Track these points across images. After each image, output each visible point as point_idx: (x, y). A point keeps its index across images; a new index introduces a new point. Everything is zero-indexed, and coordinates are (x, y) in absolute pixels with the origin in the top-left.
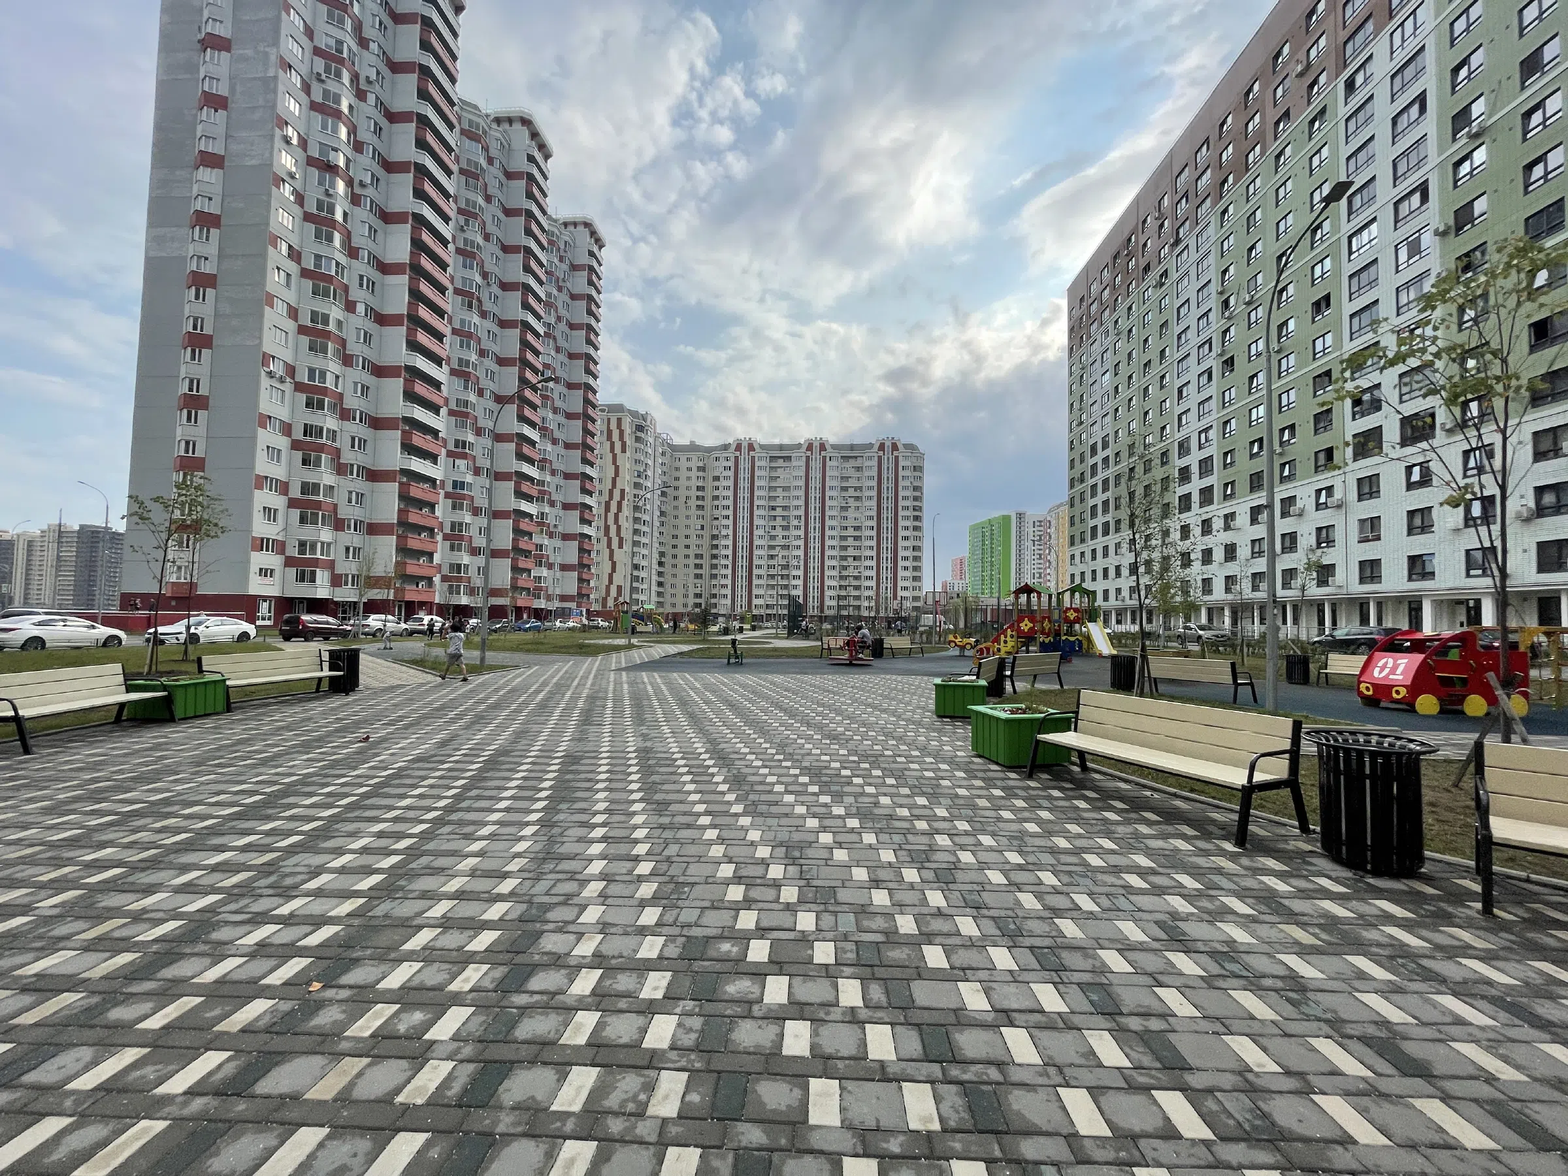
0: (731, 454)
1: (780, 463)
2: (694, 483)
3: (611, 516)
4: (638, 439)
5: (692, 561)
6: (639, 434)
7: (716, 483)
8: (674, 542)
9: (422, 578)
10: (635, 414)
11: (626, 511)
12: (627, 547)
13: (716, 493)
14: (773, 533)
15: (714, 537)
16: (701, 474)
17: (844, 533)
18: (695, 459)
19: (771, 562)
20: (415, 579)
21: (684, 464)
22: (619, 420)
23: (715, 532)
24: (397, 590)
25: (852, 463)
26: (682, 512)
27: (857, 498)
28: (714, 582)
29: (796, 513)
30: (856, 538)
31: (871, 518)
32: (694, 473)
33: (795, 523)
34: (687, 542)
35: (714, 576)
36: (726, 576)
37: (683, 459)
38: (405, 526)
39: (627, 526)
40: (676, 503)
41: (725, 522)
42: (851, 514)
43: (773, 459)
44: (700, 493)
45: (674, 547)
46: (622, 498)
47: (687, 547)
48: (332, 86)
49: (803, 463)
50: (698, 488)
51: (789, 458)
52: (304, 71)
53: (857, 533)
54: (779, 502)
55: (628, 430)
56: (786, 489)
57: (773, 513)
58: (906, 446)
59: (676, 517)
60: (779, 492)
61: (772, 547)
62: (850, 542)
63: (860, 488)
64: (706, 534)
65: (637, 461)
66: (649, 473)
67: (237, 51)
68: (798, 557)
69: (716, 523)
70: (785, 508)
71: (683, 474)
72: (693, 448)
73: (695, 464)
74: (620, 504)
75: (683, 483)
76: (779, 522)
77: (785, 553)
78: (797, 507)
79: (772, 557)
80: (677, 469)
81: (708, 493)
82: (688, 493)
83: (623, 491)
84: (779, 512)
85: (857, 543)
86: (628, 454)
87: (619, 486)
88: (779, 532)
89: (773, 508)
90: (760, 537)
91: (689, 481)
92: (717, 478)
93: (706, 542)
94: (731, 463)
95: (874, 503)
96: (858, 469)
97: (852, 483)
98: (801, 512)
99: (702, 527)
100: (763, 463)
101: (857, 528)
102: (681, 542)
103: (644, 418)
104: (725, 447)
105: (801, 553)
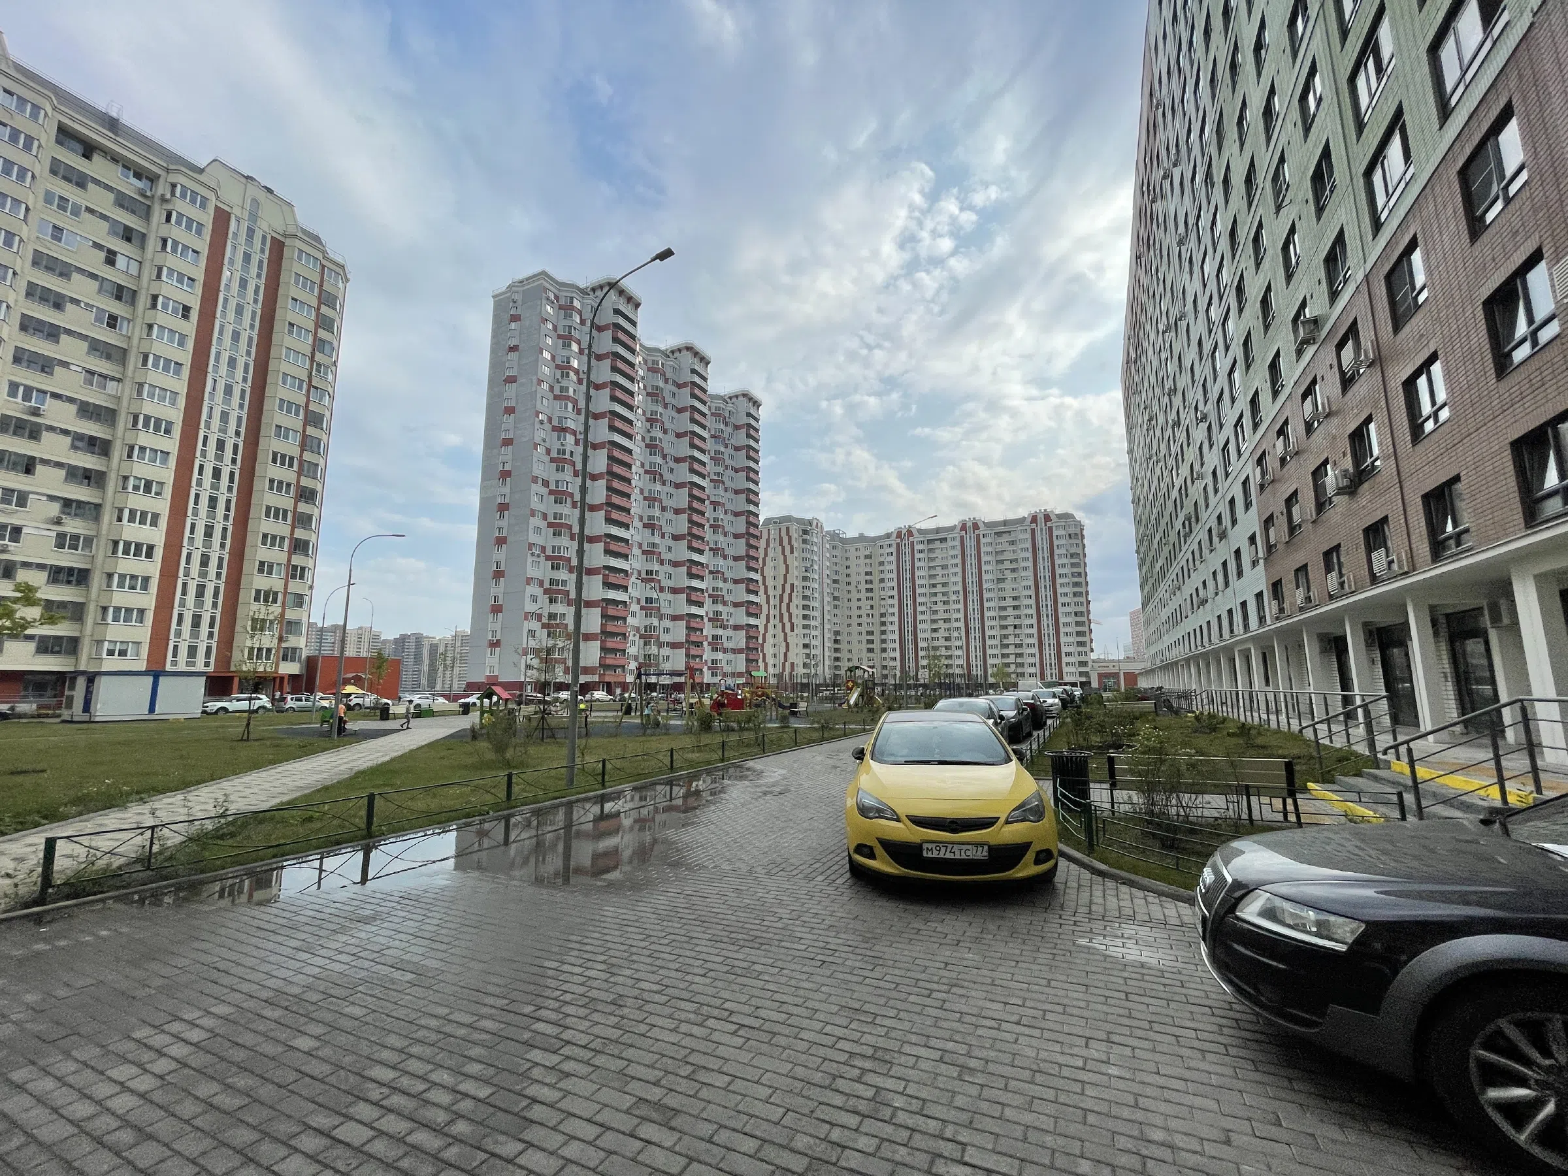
0: (894, 541)
1: (938, 544)
2: (863, 570)
3: (784, 606)
4: (805, 542)
5: (865, 637)
6: (805, 537)
7: (881, 568)
8: (849, 621)
9: (619, 667)
10: (800, 521)
11: (797, 601)
12: (799, 630)
13: (882, 576)
14: (935, 608)
15: (883, 615)
16: (868, 561)
17: (1003, 604)
18: (862, 549)
19: (935, 635)
20: (614, 668)
21: (852, 554)
22: (788, 529)
23: (883, 611)
24: (600, 675)
25: (1005, 538)
26: (854, 595)
27: (1014, 570)
28: (884, 655)
29: (956, 588)
30: (1015, 608)
31: (1028, 588)
32: (862, 561)
33: (954, 597)
34: (860, 621)
35: (884, 650)
36: (894, 650)
37: (853, 549)
38: (606, 633)
39: (797, 613)
40: (849, 588)
41: (891, 601)
42: (1008, 585)
43: (930, 542)
44: (868, 578)
45: (849, 625)
46: (792, 591)
47: (860, 625)
48: (564, 383)
49: (957, 543)
50: (867, 574)
51: (944, 540)
52: (550, 381)
53: (1016, 603)
54: (939, 580)
55: (794, 535)
56: (944, 567)
57: (933, 590)
58: (1059, 516)
59: (849, 600)
60: (939, 571)
61: (934, 621)
62: (1010, 611)
63: (1016, 560)
64: (876, 613)
65: (804, 559)
66: (816, 567)
67: (521, 380)
68: (958, 629)
69: (883, 602)
70: (944, 585)
71: (853, 563)
72: (862, 538)
73: (863, 552)
74: (790, 596)
75: (853, 570)
76: (940, 598)
77: (947, 626)
78: (955, 583)
79: (935, 630)
80: (847, 559)
81: (876, 578)
82: (859, 579)
83: (792, 585)
84: (939, 589)
85: (1016, 613)
86: (796, 554)
87: (789, 582)
88: (940, 607)
89: (934, 586)
90: (924, 613)
91: (858, 567)
92: (881, 564)
93: (877, 620)
94: (893, 549)
95: (1030, 573)
96: (1012, 543)
97: (1008, 556)
98: (960, 588)
99: (872, 607)
100: (921, 547)
101: (1015, 598)
102: (855, 621)
103: (810, 522)
104: (888, 536)
105: (961, 624)
